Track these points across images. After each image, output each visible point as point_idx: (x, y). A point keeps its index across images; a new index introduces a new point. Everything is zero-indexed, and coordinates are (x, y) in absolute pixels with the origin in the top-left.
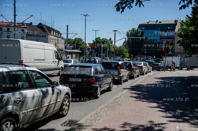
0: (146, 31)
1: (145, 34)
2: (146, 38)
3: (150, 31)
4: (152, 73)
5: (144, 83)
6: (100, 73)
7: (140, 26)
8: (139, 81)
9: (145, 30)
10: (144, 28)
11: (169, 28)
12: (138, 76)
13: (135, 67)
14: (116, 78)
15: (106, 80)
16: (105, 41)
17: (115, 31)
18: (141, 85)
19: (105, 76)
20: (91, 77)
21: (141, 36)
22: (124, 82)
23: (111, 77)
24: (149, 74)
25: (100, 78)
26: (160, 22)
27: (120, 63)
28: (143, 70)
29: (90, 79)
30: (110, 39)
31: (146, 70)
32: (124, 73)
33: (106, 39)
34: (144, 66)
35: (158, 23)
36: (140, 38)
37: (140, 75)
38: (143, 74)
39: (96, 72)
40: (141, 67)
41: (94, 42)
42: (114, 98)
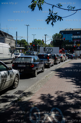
0: (64, 35)
1: (64, 37)
2: (64, 39)
3: (66, 35)
4: (68, 60)
5: (63, 67)
6: (37, 61)
7: (61, 32)
8: (60, 66)
9: (63, 34)
10: (63, 33)
11: (78, 33)
12: (59, 63)
13: (58, 57)
14: (46, 64)
15: (41, 65)
16: (39, 41)
17: (46, 35)
18: (61, 68)
19: (39, 63)
20: (31, 64)
21: (61, 38)
22: (51, 66)
23: (43, 64)
24: (66, 61)
25: (37, 64)
26: (73, 29)
27: (49, 55)
28: (63, 59)
29: (31, 65)
30: (43, 40)
31: (64, 59)
32: (52, 61)
33: (40, 40)
34: (63, 57)
35: (71, 30)
36: (61, 39)
37: (61, 62)
38: (62, 62)
39: (34, 61)
41: (33, 42)
42: (46, 76)
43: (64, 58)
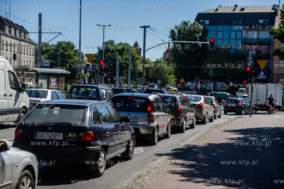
0: (213, 28)
1: (211, 35)
2: (212, 44)
3: (220, 28)
6: (105, 120)
7: (201, 17)
8: (193, 138)
9: (210, 25)
10: (207, 22)
11: (261, 21)
12: (192, 127)
13: (186, 107)
14: (143, 131)
15: (120, 136)
16: (123, 49)
17: (145, 27)
19: (116, 126)
20: (84, 129)
21: (202, 39)
22: (160, 139)
23: (130, 130)
25: (105, 131)
26: (242, 9)
27: (152, 97)
28: (204, 113)
29: (82, 134)
30: (136, 45)
31: (211, 113)
32: (162, 120)
33: (127, 45)
34: (205, 105)
35: (238, 11)
36: (200, 43)
37: (198, 123)
38: (203, 122)
39: (97, 117)
40: (200, 107)
41: (100, 52)
42: (136, 174)
43: (208, 110)
